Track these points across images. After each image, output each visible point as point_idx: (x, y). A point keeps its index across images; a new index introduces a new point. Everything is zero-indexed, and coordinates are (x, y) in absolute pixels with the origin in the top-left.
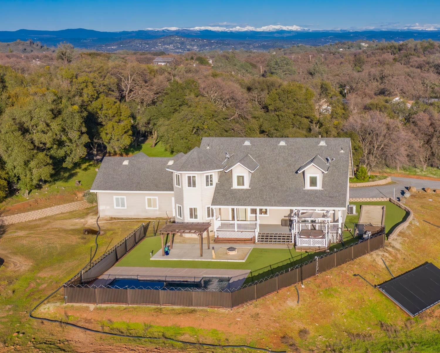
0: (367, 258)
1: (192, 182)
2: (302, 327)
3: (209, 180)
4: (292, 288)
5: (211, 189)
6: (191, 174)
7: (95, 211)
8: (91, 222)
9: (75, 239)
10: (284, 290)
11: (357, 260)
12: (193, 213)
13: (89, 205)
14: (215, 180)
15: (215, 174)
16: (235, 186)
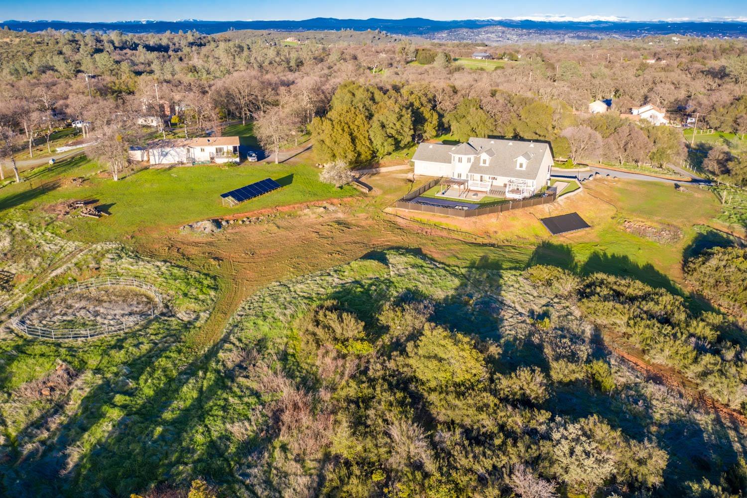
0: (540, 206)
1: (460, 160)
2: (495, 230)
3: (469, 160)
4: (496, 214)
5: (469, 165)
6: (460, 156)
7: (412, 170)
8: (410, 176)
9: (402, 183)
10: (491, 215)
11: (535, 207)
12: (460, 175)
13: (410, 167)
14: (472, 160)
15: (472, 157)
16: (482, 164)
